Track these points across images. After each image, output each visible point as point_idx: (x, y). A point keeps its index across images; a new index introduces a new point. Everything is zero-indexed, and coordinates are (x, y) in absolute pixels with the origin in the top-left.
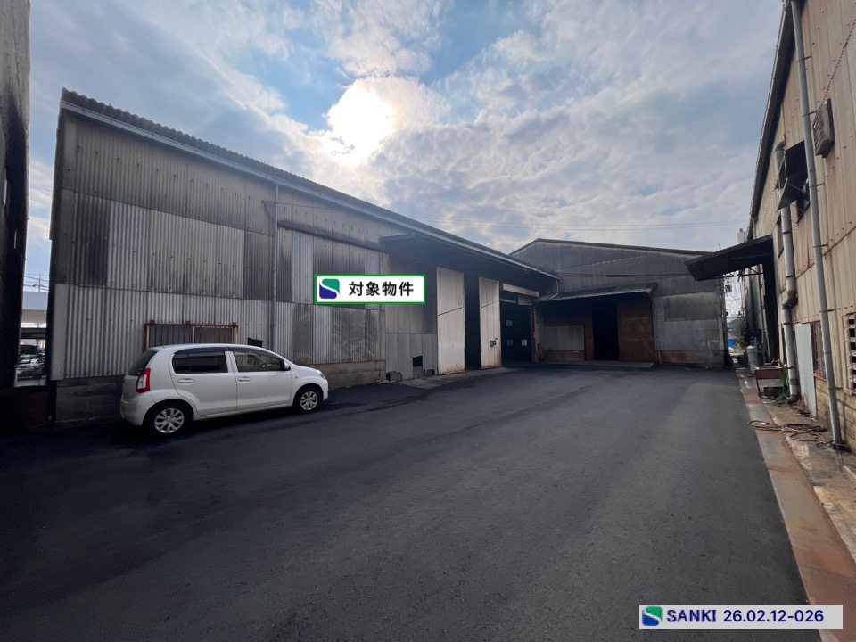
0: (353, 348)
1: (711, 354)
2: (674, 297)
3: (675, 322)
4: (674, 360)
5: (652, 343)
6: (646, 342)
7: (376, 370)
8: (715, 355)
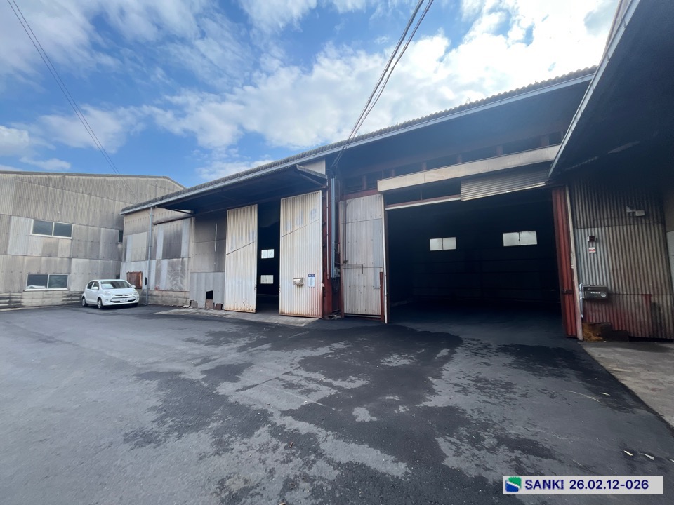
0: (174, 282)
7: (185, 298)
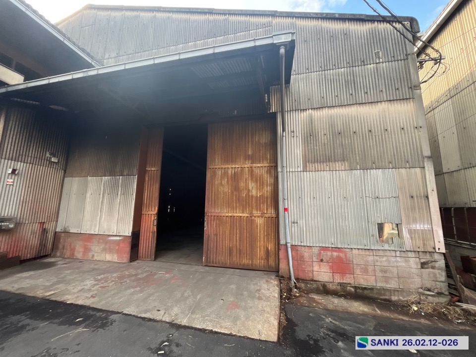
1: (413, 263)
2: (325, 112)
3: (326, 174)
4: (323, 274)
5: (275, 224)
6: (260, 221)
8: (423, 265)
